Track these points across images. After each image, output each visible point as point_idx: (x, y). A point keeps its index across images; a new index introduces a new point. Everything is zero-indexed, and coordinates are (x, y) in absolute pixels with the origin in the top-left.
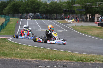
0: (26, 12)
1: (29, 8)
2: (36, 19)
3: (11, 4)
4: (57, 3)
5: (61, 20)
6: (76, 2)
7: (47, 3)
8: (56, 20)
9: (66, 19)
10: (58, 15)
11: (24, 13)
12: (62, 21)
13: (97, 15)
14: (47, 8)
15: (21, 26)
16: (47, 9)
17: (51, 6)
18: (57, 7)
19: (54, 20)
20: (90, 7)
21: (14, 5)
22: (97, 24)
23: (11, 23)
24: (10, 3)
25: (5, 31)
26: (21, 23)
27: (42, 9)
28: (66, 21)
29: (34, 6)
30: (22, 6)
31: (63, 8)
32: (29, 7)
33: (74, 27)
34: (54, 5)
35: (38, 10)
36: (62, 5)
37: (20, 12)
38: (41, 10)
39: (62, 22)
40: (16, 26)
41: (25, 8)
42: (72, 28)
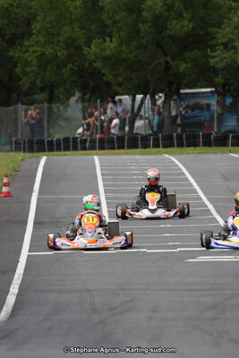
1: (111, 46)
2: (180, 145)
11: (60, 91)
30: (36, 26)
37: (25, 83)
38: (228, 55)
41: (74, 47)
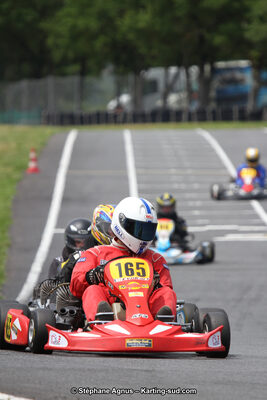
0: (117, 61)
15: (65, 200)
26: (69, 178)
35: (230, 26)
40: (16, 201)
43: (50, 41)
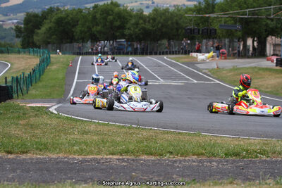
0: (92, 39)
1: (99, 28)
2: (116, 54)
3: (53, 20)
4: (168, 12)
5: (182, 54)
6: (216, 7)
7: (144, 13)
8: (169, 56)
9: (195, 52)
10: (172, 43)
11: (85, 40)
12: (185, 58)
13: (271, 40)
14: (143, 25)
15: (79, 73)
16: (144, 29)
17: (154, 19)
18: (169, 23)
19: (161, 56)
20: (252, 20)
21: (60, 22)
22: (272, 61)
23: (54, 67)
24: (49, 17)
25: (39, 89)
26: (80, 68)
27: (132, 29)
28: (192, 57)
29: (111, 22)
30: (79, 23)
31: (184, 25)
32: (97, 25)
33: (215, 73)
34: (161, 17)
35: (121, 31)
36: (181, 16)
37: (76, 37)
38: (129, 31)
39: (183, 60)
40: (66, 74)
41: (89, 29)
42: (209, 73)
43: (75, 34)
